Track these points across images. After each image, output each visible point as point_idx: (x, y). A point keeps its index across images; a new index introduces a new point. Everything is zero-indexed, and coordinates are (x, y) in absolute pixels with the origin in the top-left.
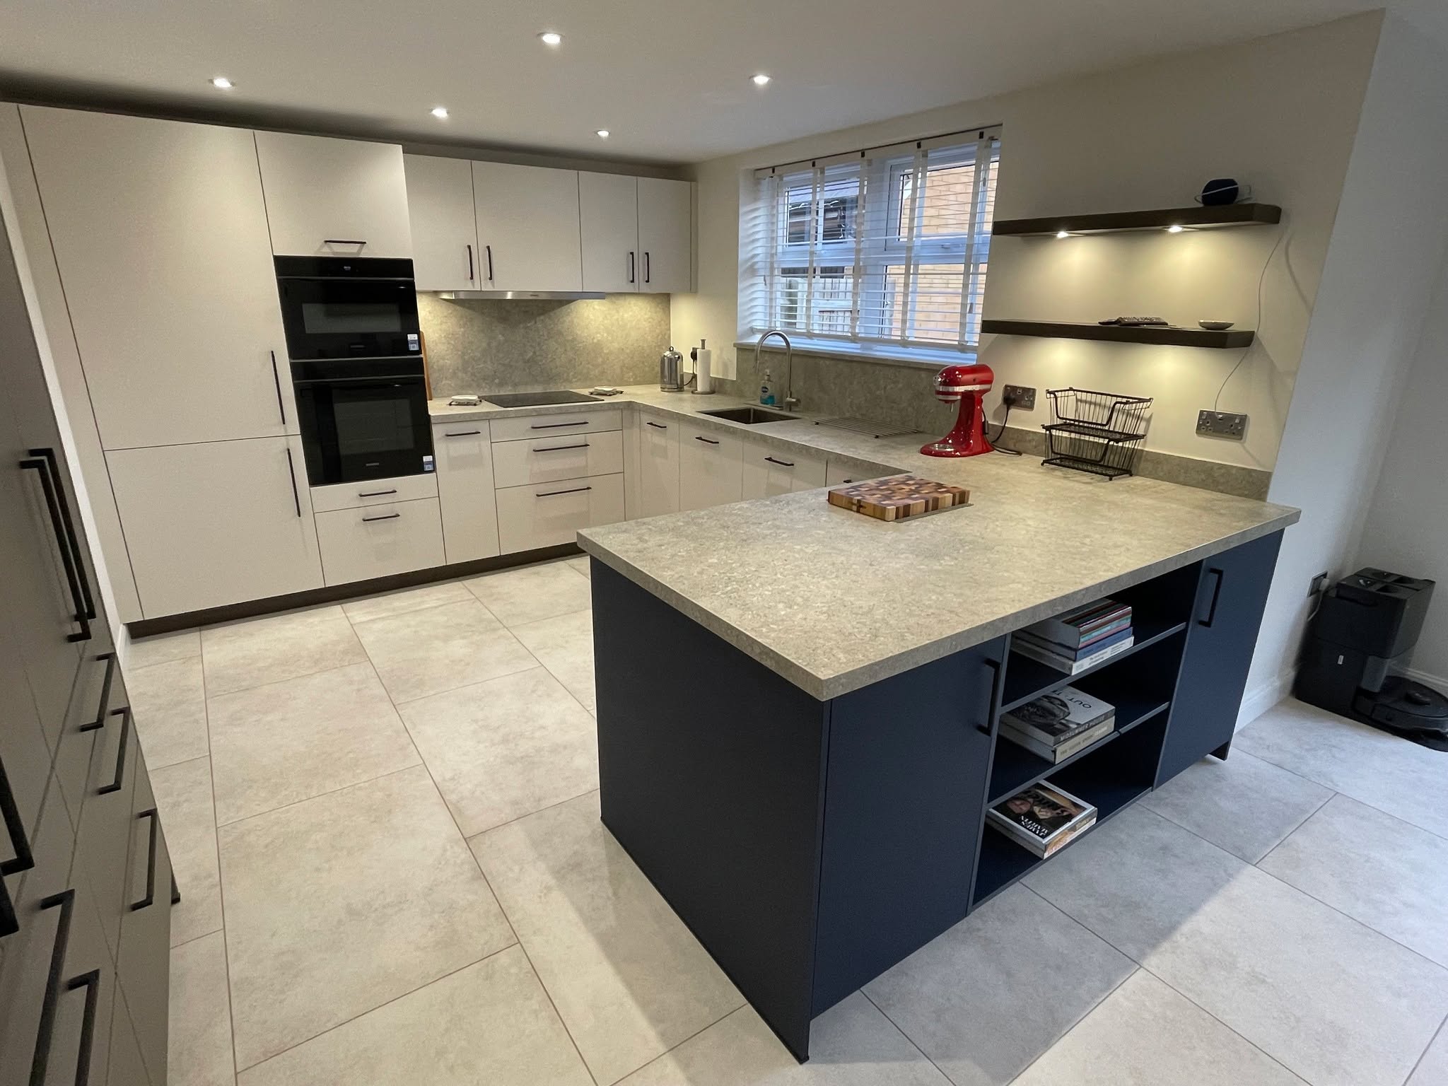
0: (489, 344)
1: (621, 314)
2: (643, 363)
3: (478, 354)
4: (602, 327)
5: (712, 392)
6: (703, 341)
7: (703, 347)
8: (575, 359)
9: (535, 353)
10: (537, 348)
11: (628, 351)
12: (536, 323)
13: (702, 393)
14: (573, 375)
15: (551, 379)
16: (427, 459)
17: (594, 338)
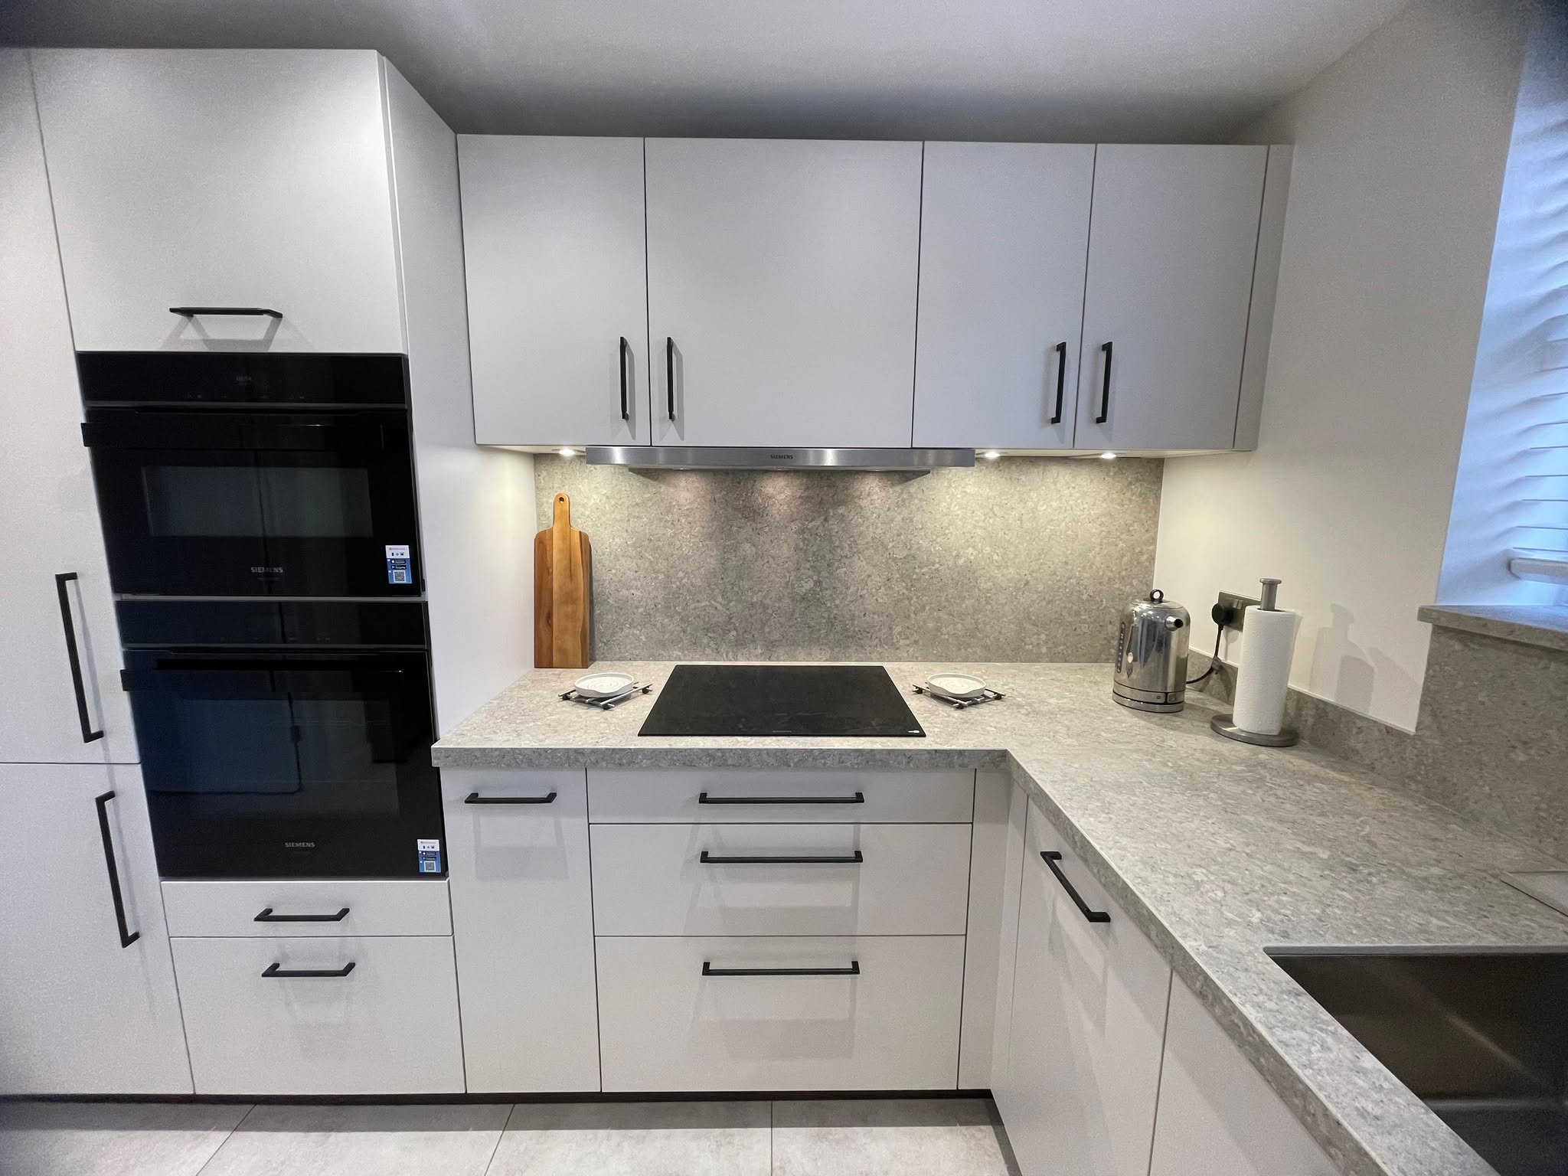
0: (723, 562)
1: (1030, 504)
2: (1077, 614)
3: (697, 582)
4: (979, 531)
5: (1287, 738)
6: (1271, 586)
7: (1269, 604)
8: (909, 599)
9: (818, 583)
10: (824, 574)
11: (1040, 587)
12: (826, 520)
13: (1252, 740)
14: (899, 634)
15: (848, 636)
16: (427, 845)
17: (958, 556)
